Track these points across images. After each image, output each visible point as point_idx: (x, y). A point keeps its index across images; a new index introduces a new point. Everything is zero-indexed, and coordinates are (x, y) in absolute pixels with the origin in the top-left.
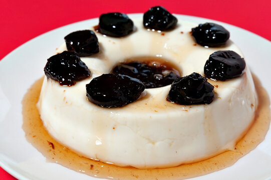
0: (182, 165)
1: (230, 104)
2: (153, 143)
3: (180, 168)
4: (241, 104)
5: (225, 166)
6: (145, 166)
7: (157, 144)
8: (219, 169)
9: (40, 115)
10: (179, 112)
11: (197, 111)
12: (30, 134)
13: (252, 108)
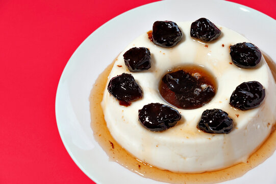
0: (206, 172)
1: (246, 131)
2: (185, 158)
3: (203, 175)
4: (257, 128)
5: (236, 177)
6: (178, 171)
7: (187, 159)
8: (231, 179)
9: (104, 116)
10: (204, 139)
11: (218, 138)
12: (97, 133)
13: (268, 126)
